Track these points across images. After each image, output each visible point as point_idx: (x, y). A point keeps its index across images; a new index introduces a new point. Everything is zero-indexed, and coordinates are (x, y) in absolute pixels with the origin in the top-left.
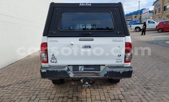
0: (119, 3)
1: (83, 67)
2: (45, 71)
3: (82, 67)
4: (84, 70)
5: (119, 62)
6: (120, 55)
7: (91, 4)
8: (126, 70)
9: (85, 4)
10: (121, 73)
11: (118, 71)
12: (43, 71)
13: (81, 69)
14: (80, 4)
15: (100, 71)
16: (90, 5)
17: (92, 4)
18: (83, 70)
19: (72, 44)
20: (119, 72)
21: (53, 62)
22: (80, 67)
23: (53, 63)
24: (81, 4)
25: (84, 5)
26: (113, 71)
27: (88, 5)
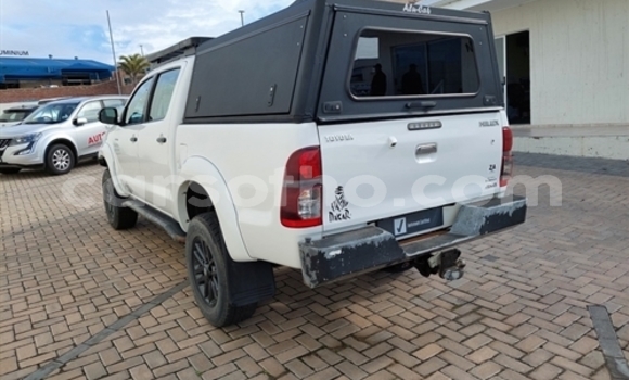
1: (404, 219)
2: (339, 252)
3: (402, 222)
6: (494, 167)
8: (518, 204)
9: (416, 7)
10: (510, 214)
11: (505, 212)
12: (333, 253)
13: (399, 230)
15: (442, 224)
16: (429, 11)
17: (432, 8)
18: (404, 230)
19: (394, 145)
21: (337, 218)
22: (397, 223)
23: (339, 221)
24: (406, 8)
25: (414, 10)
26: (497, 212)
27: (425, 11)
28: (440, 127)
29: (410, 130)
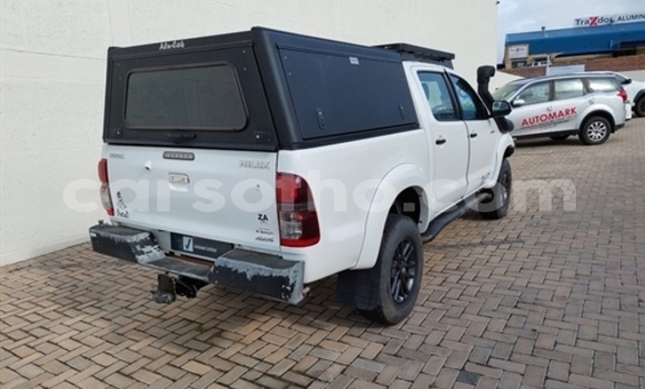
0: (254, 29)
1: (192, 240)
3: (190, 242)
4: (196, 251)
5: (264, 240)
6: (265, 218)
7: (185, 41)
8: (260, 269)
9: (170, 43)
10: (249, 277)
11: (240, 271)
13: (187, 247)
14: (159, 45)
16: (182, 45)
17: (187, 42)
18: (191, 249)
19: (147, 168)
20: (244, 274)
22: (185, 242)
23: (122, 218)
24: (162, 47)
25: (169, 47)
26: (229, 266)
27: (178, 46)
28: (193, 159)
29: (165, 157)
